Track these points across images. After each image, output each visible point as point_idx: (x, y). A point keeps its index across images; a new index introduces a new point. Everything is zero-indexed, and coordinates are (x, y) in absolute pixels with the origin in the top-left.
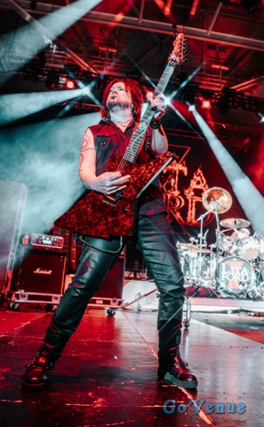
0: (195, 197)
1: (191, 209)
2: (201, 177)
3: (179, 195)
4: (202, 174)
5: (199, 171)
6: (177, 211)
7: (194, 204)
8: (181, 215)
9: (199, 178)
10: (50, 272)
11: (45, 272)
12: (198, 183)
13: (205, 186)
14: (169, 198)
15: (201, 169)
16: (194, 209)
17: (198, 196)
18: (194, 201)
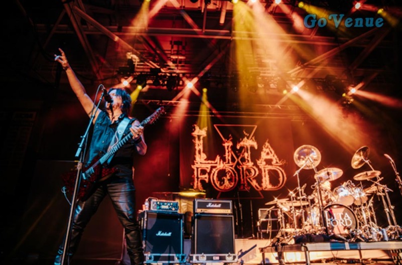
0: (267, 166)
1: (265, 176)
2: (269, 149)
3: (253, 165)
4: (269, 146)
5: (267, 144)
6: (253, 179)
7: (267, 172)
8: (257, 182)
9: (267, 150)
10: (170, 234)
11: (166, 234)
12: (268, 154)
13: (274, 156)
14: (245, 169)
15: (268, 142)
16: (267, 176)
17: (269, 165)
18: (266, 169)
